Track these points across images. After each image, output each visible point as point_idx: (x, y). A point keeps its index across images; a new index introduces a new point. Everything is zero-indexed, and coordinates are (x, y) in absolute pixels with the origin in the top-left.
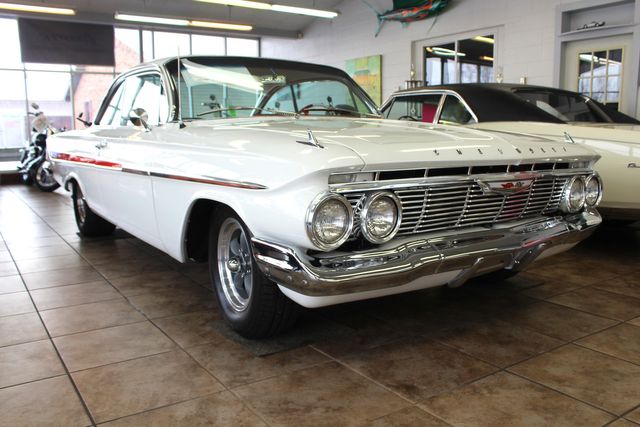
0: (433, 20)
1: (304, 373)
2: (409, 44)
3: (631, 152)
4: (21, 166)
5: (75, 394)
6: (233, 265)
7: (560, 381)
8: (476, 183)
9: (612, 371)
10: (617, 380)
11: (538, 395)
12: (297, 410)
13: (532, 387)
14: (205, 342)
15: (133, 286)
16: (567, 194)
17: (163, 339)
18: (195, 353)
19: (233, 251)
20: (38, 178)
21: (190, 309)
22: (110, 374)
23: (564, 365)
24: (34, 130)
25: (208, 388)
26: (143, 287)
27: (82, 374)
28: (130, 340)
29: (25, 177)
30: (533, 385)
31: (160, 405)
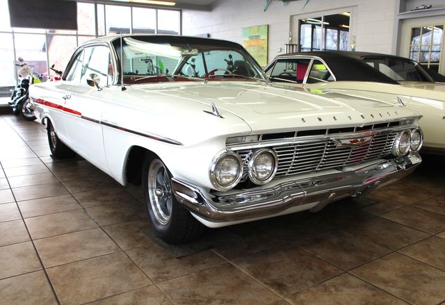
1: (207, 272)
2: (289, 17)
4: (12, 102)
5: (48, 285)
6: (159, 192)
7: (385, 282)
8: (331, 140)
9: (424, 275)
10: (426, 283)
11: (369, 293)
12: (202, 301)
13: (366, 286)
14: (139, 246)
15: (89, 199)
16: (397, 144)
17: (110, 243)
18: (132, 255)
19: (159, 182)
20: (24, 111)
21: (128, 219)
22: (73, 270)
23: (389, 270)
24: (20, 76)
25: (140, 283)
26: (96, 200)
27: (54, 270)
28: (87, 243)
29: (14, 109)
30: (367, 285)
31: (107, 295)
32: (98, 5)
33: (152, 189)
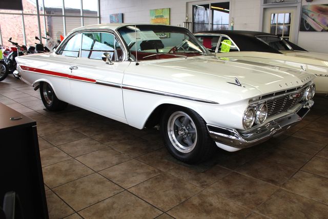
2: (185, 3)
6: (182, 133)
8: (288, 96)
11: (319, 179)
12: (239, 195)
13: (315, 176)
14: (172, 168)
16: (307, 94)
17: (151, 168)
18: (173, 174)
19: (178, 125)
21: (147, 151)
22: (146, 188)
27: (134, 189)
28: (136, 170)
31: (183, 200)
33: (170, 131)
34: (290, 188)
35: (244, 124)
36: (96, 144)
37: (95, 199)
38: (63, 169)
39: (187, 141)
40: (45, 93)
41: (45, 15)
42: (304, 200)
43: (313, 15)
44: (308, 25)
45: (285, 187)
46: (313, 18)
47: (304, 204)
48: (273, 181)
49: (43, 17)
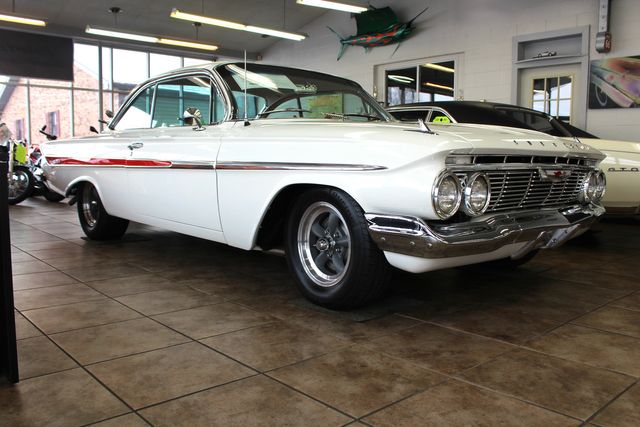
0: (395, 46)
1: (409, 331)
2: (372, 68)
3: (617, 161)
6: (322, 245)
8: (537, 170)
12: (428, 354)
13: (599, 332)
14: (301, 315)
16: (585, 187)
17: (258, 314)
19: (318, 234)
21: (260, 293)
23: (611, 319)
25: (337, 345)
26: (196, 278)
27: (210, 341)
28: (228, 315)
31: (307, 358)
32: (104, 49)
33: (303, 242)
34: (541, 348)
35: (436, 206)
36: (162, 282)
37: (129, 350)
38: (84, 311)
39: (335, 264)
40: (87, 206)
41: (113, 92)
42: (568, 364)
43: (612, 77)
44: (604, 97)
45: (530, 346)
46: (612, 82)
47: (566, 370)
48: (505, 337)
49: (110, 94)
